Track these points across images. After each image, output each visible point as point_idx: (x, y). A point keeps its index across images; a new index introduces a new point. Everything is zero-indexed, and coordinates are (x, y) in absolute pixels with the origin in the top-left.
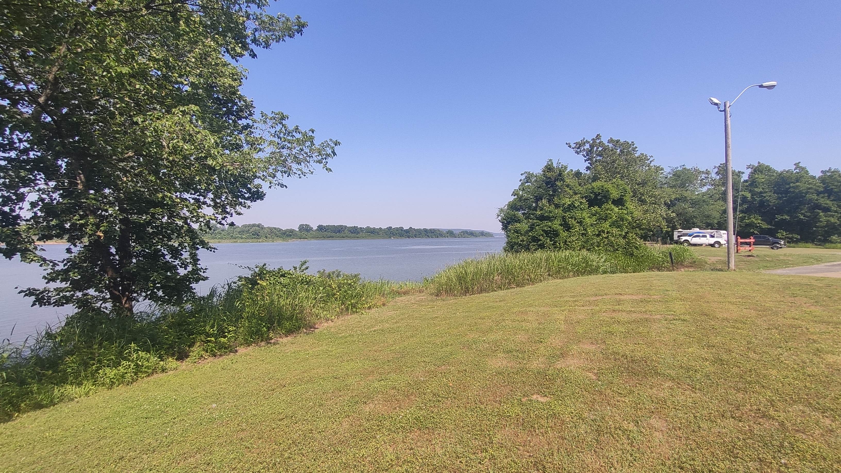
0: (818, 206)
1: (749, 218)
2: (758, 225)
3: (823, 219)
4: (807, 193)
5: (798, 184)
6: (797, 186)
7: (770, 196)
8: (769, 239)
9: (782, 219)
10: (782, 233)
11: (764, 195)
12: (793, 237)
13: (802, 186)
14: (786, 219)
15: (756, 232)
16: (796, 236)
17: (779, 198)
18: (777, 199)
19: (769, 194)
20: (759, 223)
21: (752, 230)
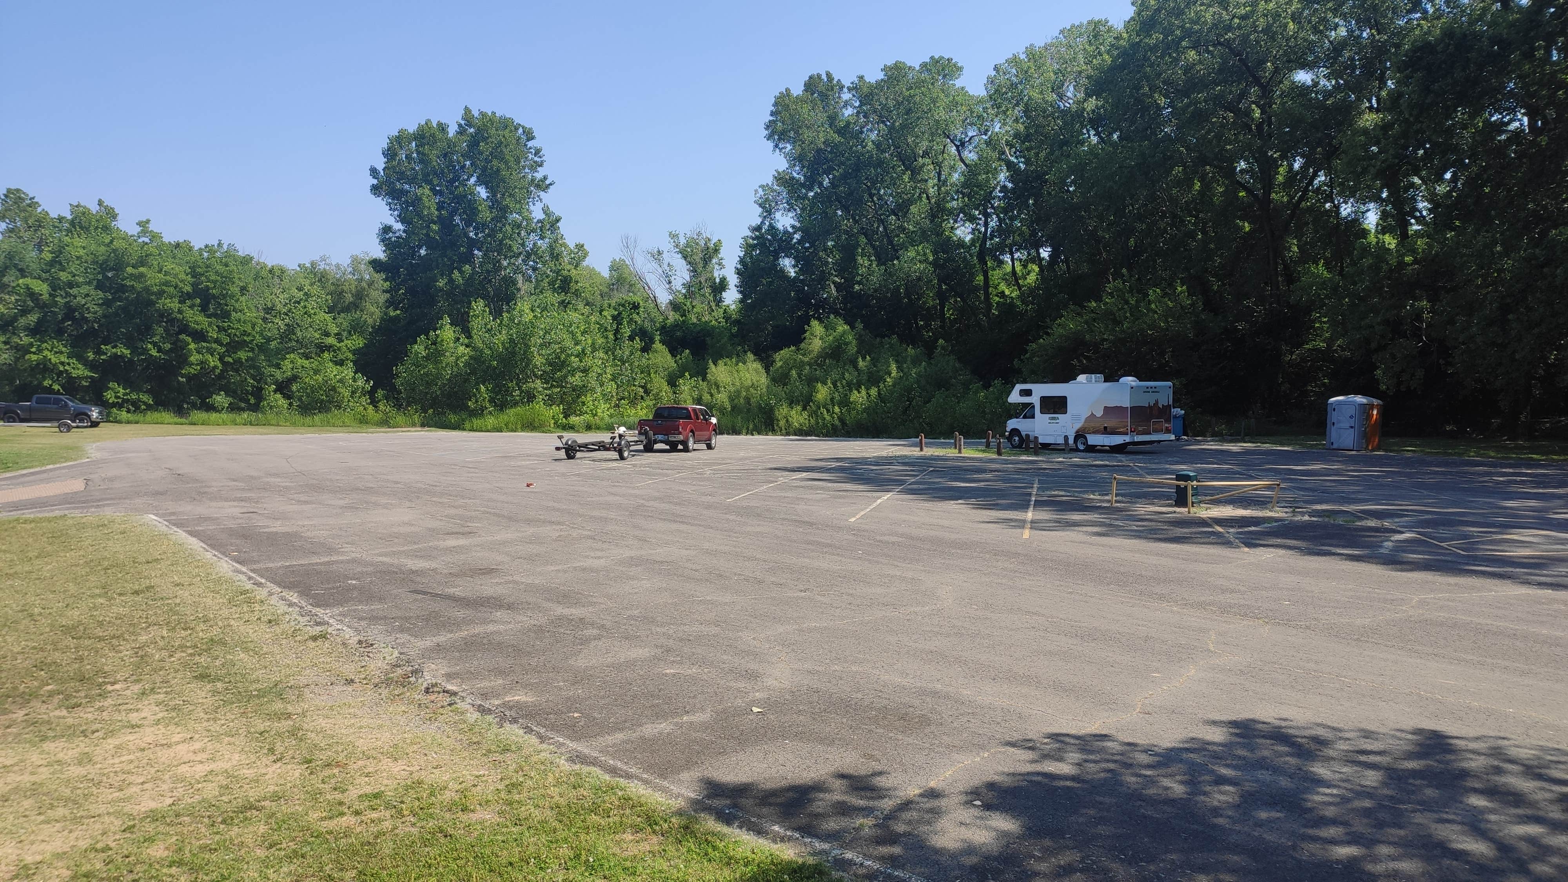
0: (185, 329)
1: (40, 351)
2: (61, 368)
3: (194, 358)
4: (161, 293)
5: (142, 269)
6: (142, 275)
7: (87, 295)
8: (66, 405)
9: (116, 354)
10: (115, 392)
11: (74, 291)
12: (139, 400)
13: (153, 278)
14: (122, 357)
15: (56, 387)
16: (145, 397)
17: (107, 303)
18: (102, 304)
19: (85, 289)
20: (62, 363)
21: (46, 383)
